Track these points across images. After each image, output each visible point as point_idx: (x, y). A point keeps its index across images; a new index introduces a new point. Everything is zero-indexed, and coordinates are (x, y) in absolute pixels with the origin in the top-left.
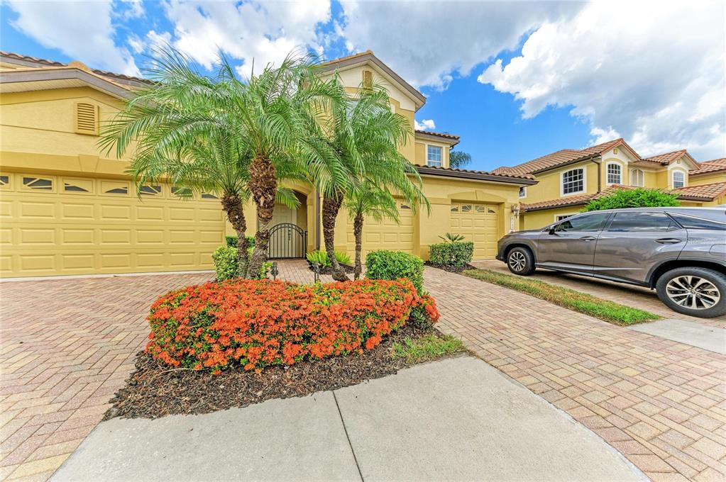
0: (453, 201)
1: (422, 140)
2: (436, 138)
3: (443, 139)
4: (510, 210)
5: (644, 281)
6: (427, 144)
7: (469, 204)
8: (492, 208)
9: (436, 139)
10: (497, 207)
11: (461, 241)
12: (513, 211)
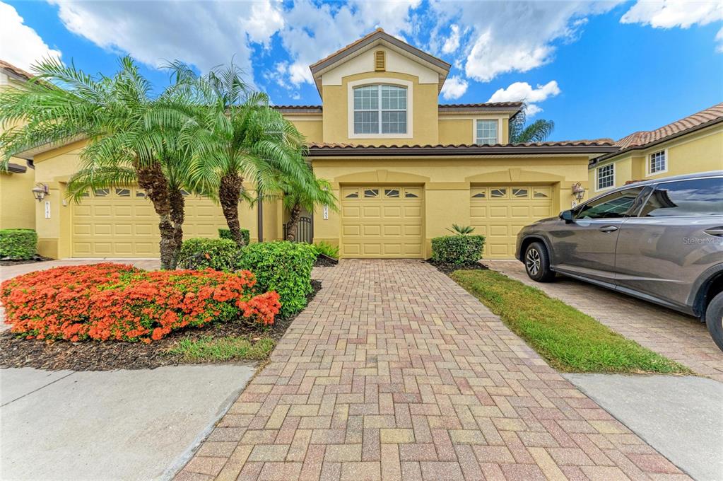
0: (473, 185)
1: (470, 114)
2: (487, 109)
3: (496, 109)
4: (570, 192)
5: (686, 302)
6: (475, 119)
7: (502, 188)
8: (540, 191)
9: (487, 111)
10: (551, 188)
11: (469, 234)
12: (574, 193)
